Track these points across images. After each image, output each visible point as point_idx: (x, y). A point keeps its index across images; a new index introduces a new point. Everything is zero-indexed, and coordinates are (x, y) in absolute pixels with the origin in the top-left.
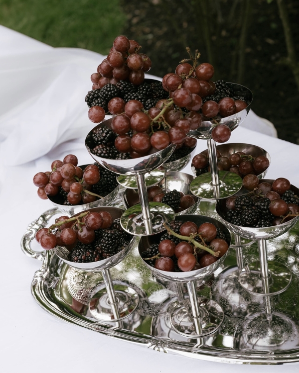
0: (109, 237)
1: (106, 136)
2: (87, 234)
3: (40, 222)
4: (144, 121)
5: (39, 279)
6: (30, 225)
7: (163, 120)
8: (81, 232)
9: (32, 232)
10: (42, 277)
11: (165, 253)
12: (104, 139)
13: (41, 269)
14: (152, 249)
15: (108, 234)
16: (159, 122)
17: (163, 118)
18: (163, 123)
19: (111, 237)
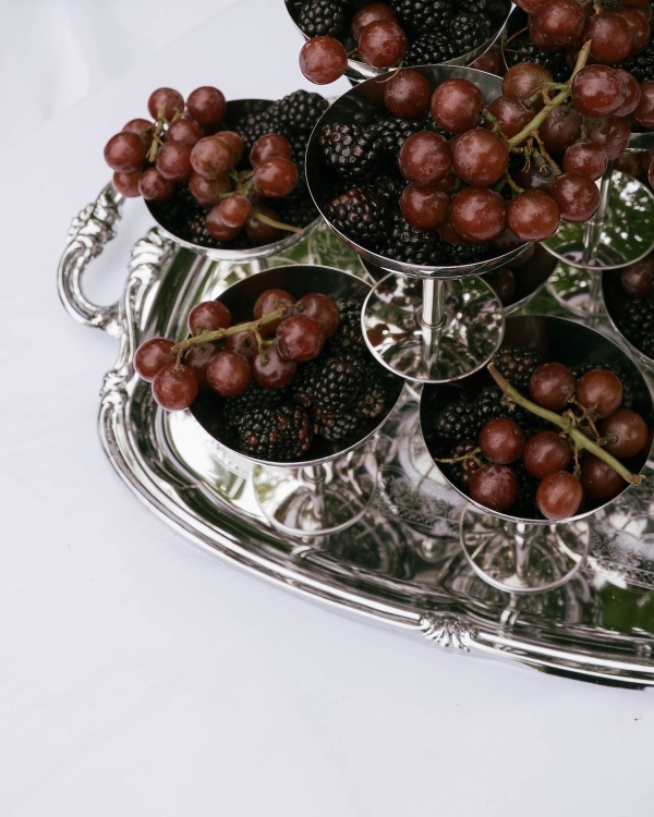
0: (338, 384)
1: (363, 157)
2: (280, 373)
3: (102, 214)
4: (493, 159)
5: (116, 398)
6: (76, 222)
7: (535, 144)
8: (264, 364)
9: (83, 244)
10: (123, 392)
11: (500, 460)
12: (356, 165)
13: (117, 367)
14: (453, 424)
15: (338, 374)
16: (527, 153)
17: (539, 141)
18: (536, 154)
19: (344, 383)
